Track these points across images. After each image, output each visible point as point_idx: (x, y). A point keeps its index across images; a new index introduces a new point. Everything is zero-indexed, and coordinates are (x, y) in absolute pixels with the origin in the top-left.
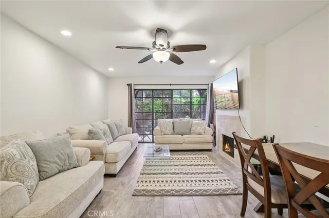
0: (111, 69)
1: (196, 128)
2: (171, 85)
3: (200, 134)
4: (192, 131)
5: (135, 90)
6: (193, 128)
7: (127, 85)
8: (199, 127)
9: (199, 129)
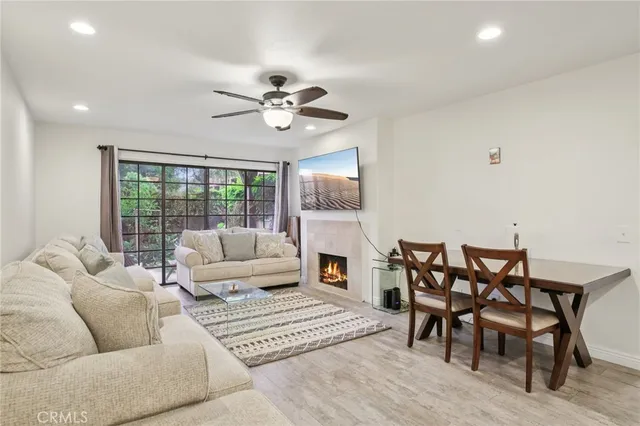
0: (81, 108)
1: (267, 246)
2: (206, 157)
3: (276, 256)
4: (258, 253)
5: (120, 161)
6: (261, 247)
7: (100, 148)
8: (273, 245)
9: (274, 247)
